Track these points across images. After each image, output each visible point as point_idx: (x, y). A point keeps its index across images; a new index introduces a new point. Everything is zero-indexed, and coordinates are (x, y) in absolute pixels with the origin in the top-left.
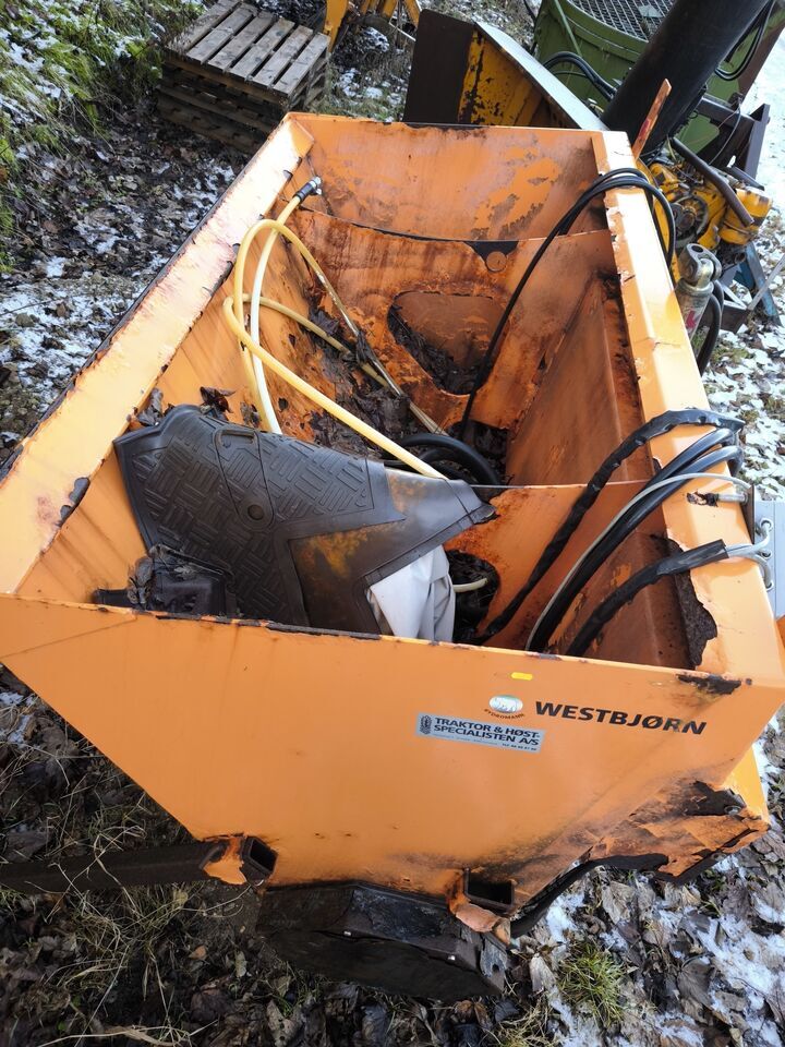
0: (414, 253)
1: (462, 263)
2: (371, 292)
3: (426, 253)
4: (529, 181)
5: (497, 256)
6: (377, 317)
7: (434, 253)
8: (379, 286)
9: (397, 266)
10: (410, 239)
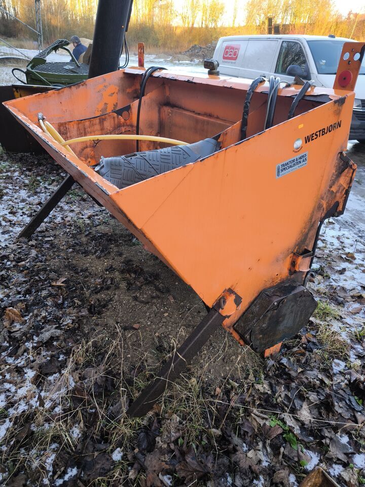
0: (95, 124)
1: (114, 121)
2: (85, 148)
3: (100, 122)
4: (109, 96)
5: (125, 113)
6: (91, 158)
7: (103, 121)
8: (87, 144)
9: (91, 133)
10: (92, 119)
